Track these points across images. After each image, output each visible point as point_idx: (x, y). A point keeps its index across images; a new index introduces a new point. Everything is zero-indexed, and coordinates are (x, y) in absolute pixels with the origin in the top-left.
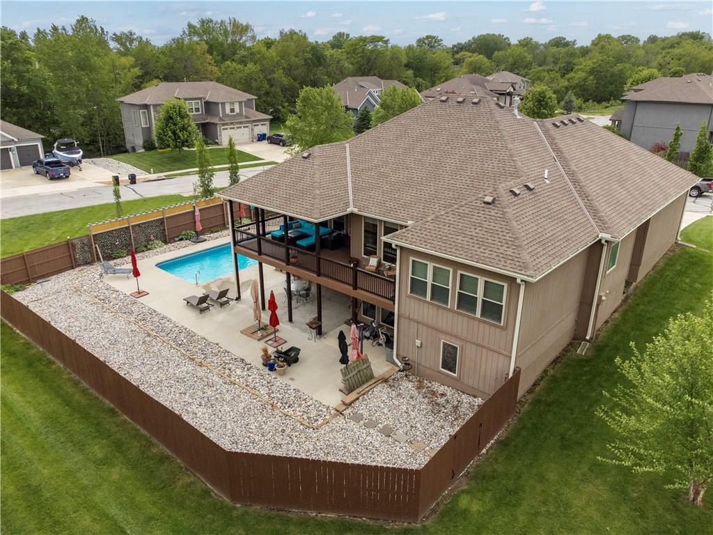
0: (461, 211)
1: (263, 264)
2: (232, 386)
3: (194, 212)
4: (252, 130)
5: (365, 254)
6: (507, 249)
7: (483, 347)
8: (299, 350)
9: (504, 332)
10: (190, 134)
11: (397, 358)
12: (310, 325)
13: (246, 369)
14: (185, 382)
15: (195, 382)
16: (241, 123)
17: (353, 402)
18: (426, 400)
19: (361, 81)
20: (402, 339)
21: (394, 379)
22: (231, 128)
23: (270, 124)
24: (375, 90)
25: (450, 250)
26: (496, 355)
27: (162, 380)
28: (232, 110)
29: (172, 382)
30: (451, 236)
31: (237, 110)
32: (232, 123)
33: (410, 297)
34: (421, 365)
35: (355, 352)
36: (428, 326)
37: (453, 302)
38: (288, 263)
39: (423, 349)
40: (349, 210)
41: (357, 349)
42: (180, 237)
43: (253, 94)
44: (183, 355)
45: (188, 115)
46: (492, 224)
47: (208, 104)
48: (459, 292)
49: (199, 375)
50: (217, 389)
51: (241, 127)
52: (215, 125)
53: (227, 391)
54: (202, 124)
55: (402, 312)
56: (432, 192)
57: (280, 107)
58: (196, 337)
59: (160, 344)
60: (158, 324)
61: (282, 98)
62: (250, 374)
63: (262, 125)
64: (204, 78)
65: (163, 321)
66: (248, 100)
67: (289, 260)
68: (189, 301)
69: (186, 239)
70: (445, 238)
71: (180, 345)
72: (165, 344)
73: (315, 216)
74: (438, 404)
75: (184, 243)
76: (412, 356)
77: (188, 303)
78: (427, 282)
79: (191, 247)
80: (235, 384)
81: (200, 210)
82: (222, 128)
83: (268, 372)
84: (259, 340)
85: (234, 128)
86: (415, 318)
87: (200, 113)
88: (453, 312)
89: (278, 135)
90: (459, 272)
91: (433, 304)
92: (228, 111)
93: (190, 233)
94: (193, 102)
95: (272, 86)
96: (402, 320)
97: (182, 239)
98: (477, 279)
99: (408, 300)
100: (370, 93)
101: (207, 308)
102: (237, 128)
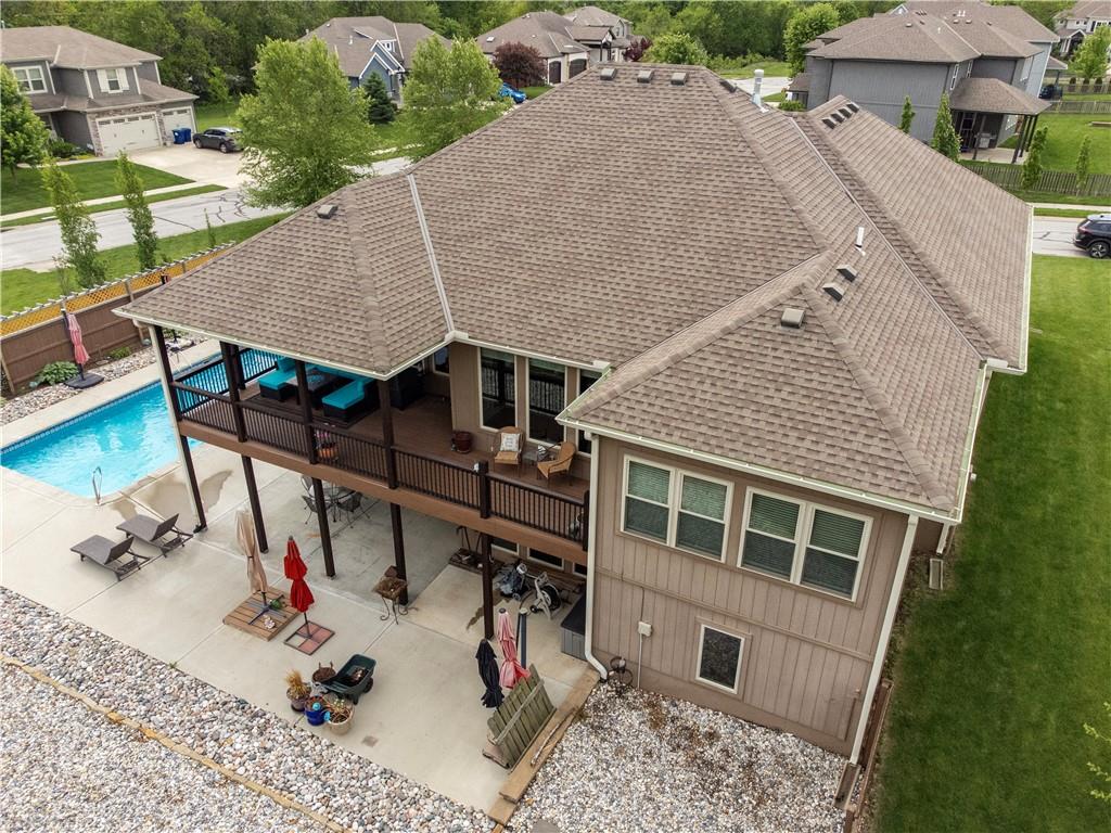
0: (731, 344)
1: (252, 459)
2: (231, 788)
3: (64, 322)
4: (161, 122)
5: (485, 424)
6: (869, 441)
7: (802, 640)
8: (370, 663)
9: (856, 615)
10: (30, 137)
11: (594, 656)
12: (383, 590)
13: (255, 731)
14: (106, 798)
15: (134, 792)
16: (135, 109)
17: (525, 792)
18: (681, 757)
19: (359, 25)
20: (604, 619)
21: (596, 708)
22: (116, 121)
23: (196, 111)
24: (386, 42)
25: (730, 446)
26: (832, 657)
27: (44, 804)
28: (114, 85)
29: (73, 804)
30: (724, 409)
31: (124, 85)
32: (116, 111)
33: (624, 537)
34: (649, 668)
35: (510, 666)
36: (668, 596)
37: (733, 551)
38: (315, 459)
39: (657, 641)
40: (448, 338)
41: (515, 660)
42: (42, 379)
43: (149, 51)
44: (91, 713)
45: (19, 99)
46: (815, 376)
47: (59, 72)
48: (747, 532)
49: (140, 769)
50: (194, 808)
51: (137, 119)
52: (83, 115)
53: (221, 809)
54: (52, 113)
55: (606, 565)
56: (631, 289)
57: (206, 75)
58: (117, 652)
59: (25, 689)
60: (14, 628)
61: (207, 58)
62: (269, 745)
63: (179, 112)
64: (43, 18)
65: (28, 618)
66: (144, 63)
67: (316, 453)
68: (84, 552)
69: (57, 382)
70: (710, 415)
71: (80, 682)
72: (39, 687)
73: (377, 365)
74: (708, 764)
75: (52, 392)
76: (629, 652)
77: (83, 556)
78: (667, 509)
79: (69, 401)
80: (235, 782)
81: (78, 316)
82: (98, 120)
83: (309, 729)
84: (270, 639)
85: (122, 120)
86: (638, 577)
87: (46, 91)
88: (732, 570)
89: (214, 132)
90: (750, 491)
91: (683, 554)
92: (105, 86)
93: (64, 367)
94: (26, 68)
95: (183, 34)
96: (605, 583)
97: (46, 383)
98: (797, 507)
99: (618, 542)
100: (377, 49)
101: (134, 565)
102: (130, 119)
